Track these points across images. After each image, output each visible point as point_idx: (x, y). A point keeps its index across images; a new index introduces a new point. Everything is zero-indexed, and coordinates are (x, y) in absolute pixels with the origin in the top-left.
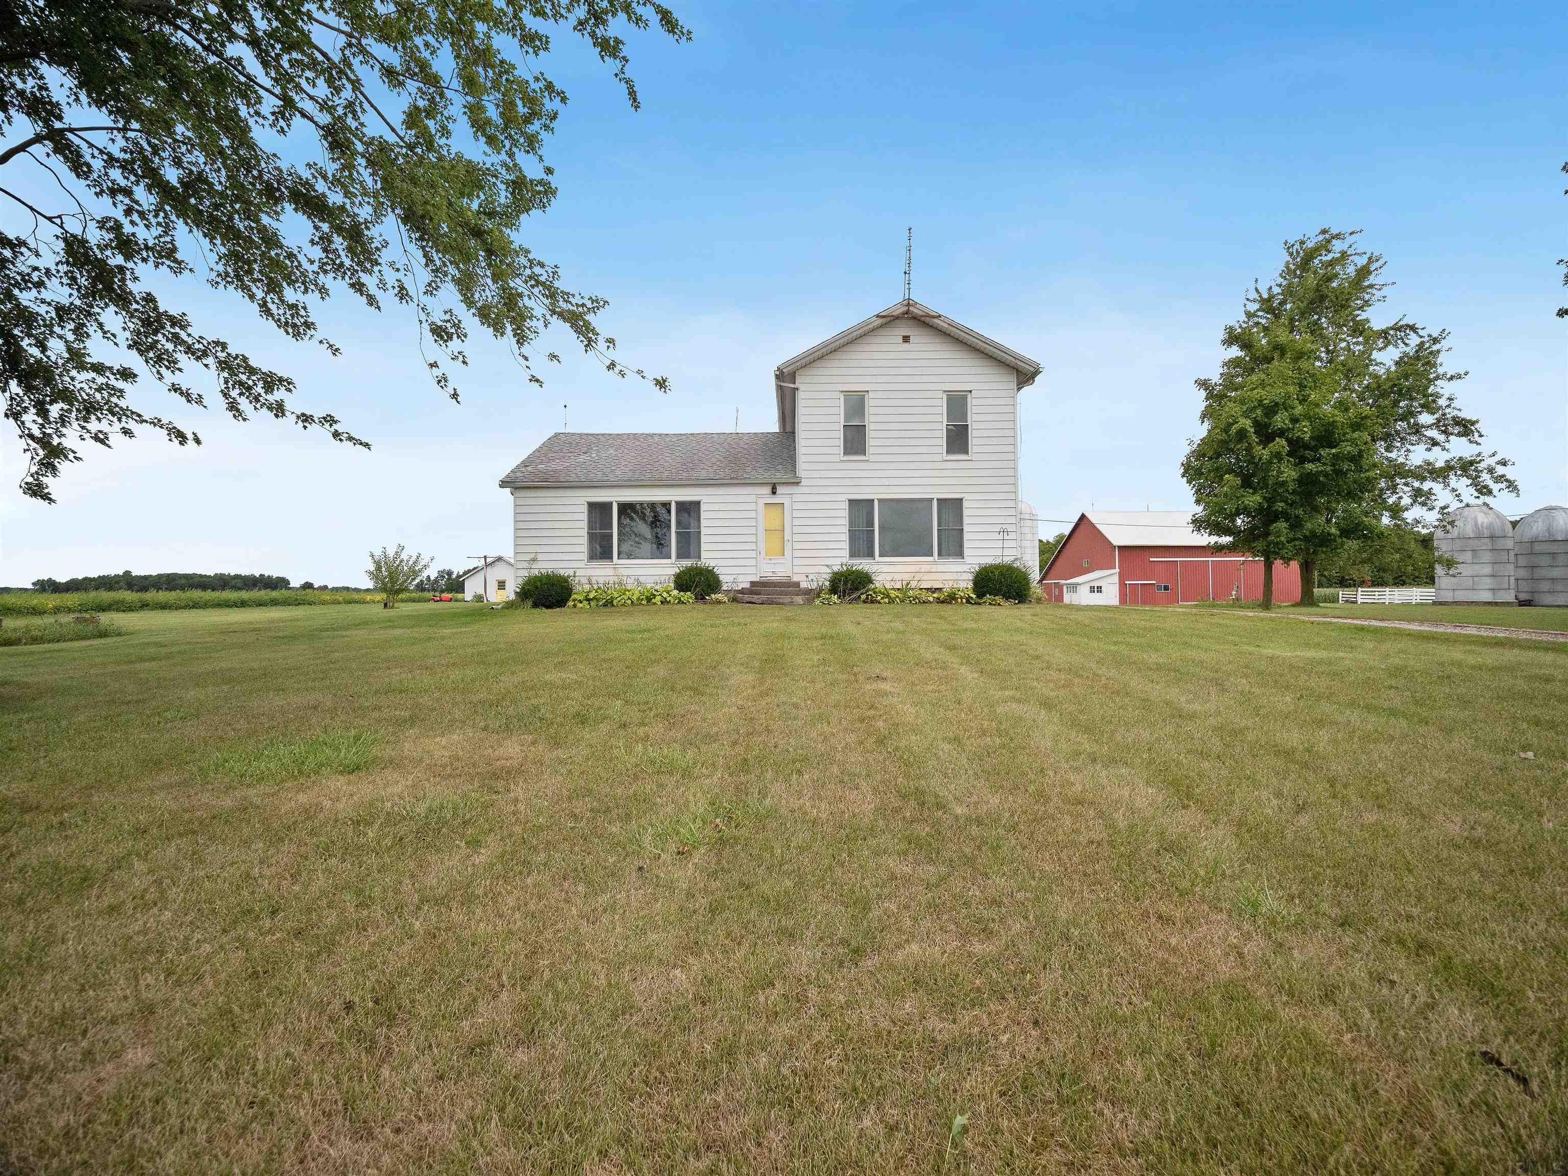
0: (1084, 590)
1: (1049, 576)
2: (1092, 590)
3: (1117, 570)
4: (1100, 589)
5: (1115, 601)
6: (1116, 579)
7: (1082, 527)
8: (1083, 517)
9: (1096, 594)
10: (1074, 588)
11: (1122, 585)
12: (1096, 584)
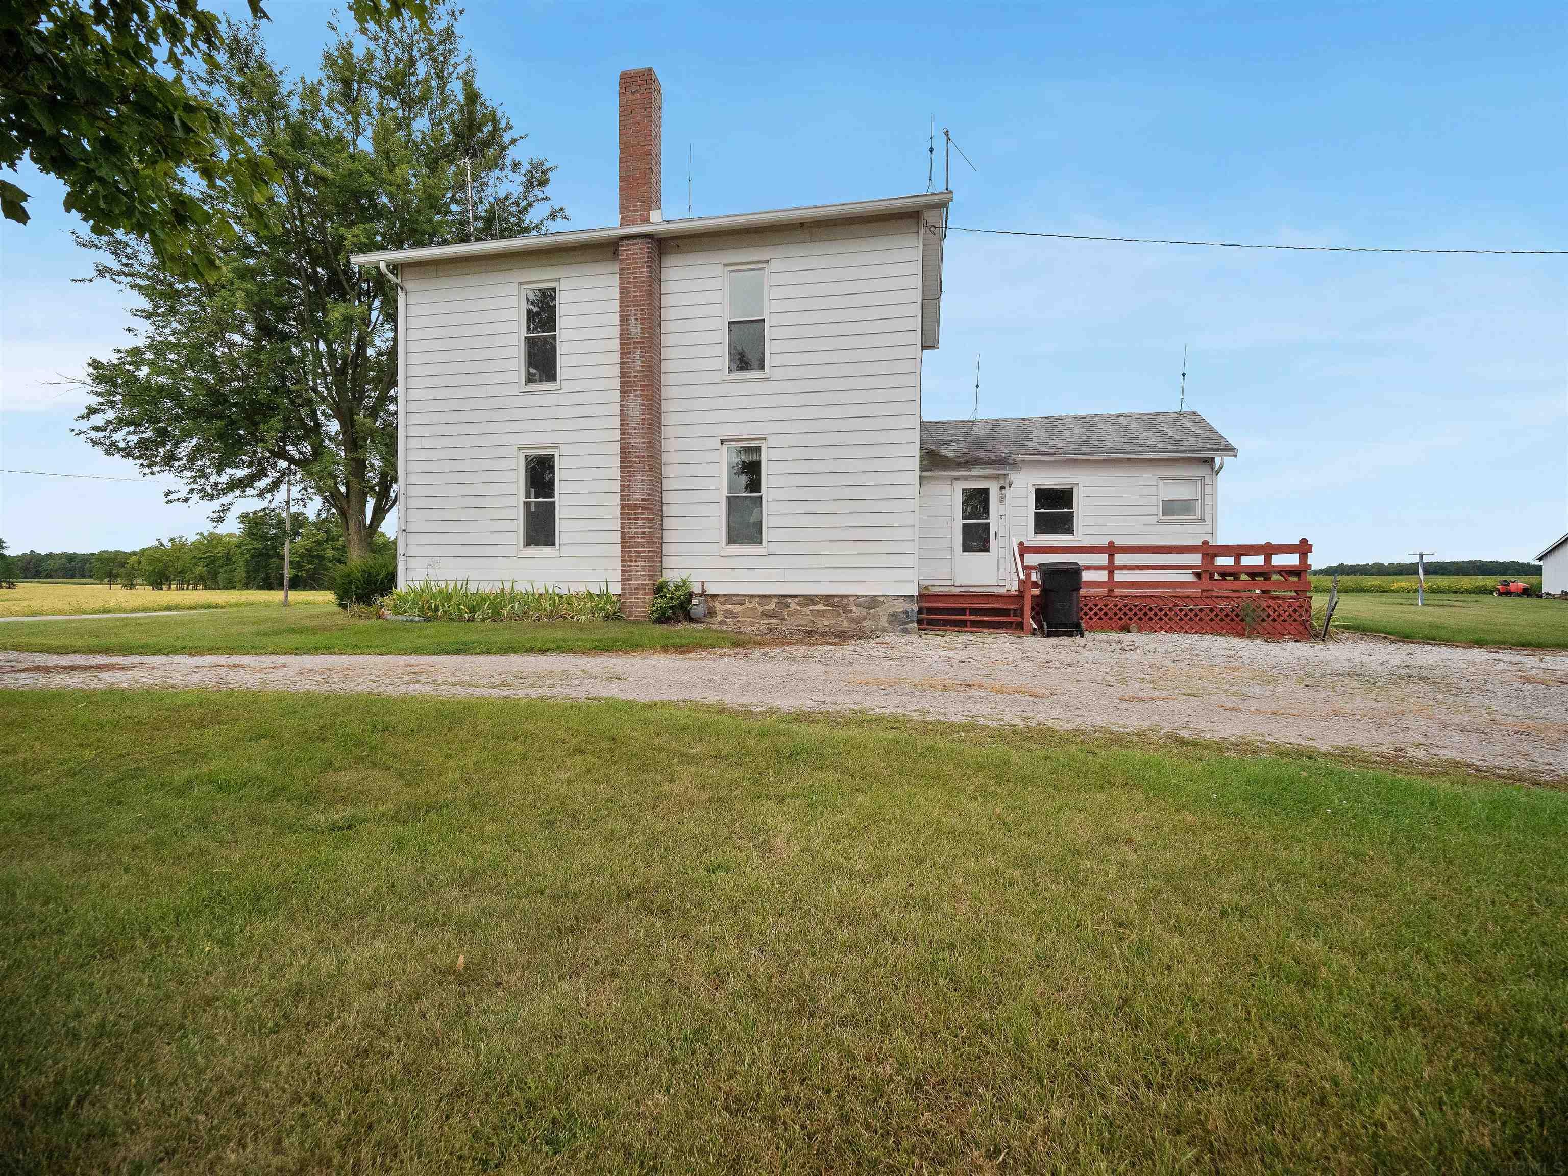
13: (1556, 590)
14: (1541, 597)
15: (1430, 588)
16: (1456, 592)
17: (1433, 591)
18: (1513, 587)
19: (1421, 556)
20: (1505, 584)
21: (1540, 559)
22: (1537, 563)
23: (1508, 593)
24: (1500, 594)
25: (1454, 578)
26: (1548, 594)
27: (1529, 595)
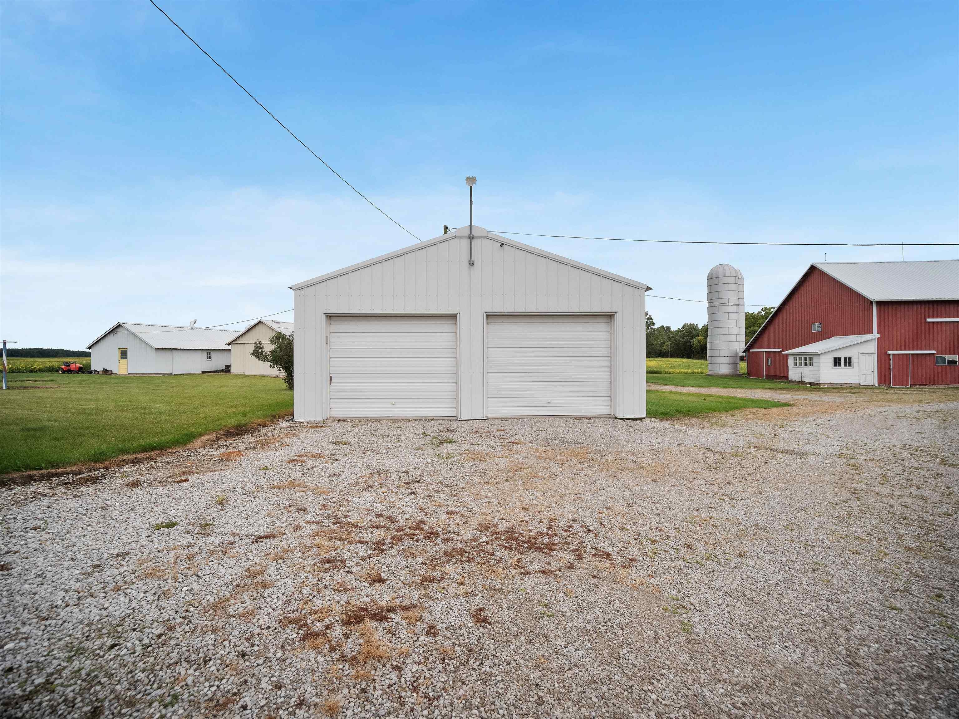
0: (824, 363)
1: (765, 343)
2: (837, 362)
3: (876, 335)
4: (848, 362)
5: (872, 379)
6: (873, 348)
7: (813, 280)
8: (813, 270)
9: (843, 369)
10: (807, 359)
11: (883, 356)
12: (842, 355)
13: (100, 368)
14: (91, 373)
15: (10, 369)
16: (31, 371)
17: (13, 371)
18: (73, 366)
19: (5, 343)
20: (67, 364)
21: (90, 348)
22: (88, 350)
23: (69, 371)
24: (64, 372)
25: (30, 360)
26: (95, 371)
27: (83, 372)
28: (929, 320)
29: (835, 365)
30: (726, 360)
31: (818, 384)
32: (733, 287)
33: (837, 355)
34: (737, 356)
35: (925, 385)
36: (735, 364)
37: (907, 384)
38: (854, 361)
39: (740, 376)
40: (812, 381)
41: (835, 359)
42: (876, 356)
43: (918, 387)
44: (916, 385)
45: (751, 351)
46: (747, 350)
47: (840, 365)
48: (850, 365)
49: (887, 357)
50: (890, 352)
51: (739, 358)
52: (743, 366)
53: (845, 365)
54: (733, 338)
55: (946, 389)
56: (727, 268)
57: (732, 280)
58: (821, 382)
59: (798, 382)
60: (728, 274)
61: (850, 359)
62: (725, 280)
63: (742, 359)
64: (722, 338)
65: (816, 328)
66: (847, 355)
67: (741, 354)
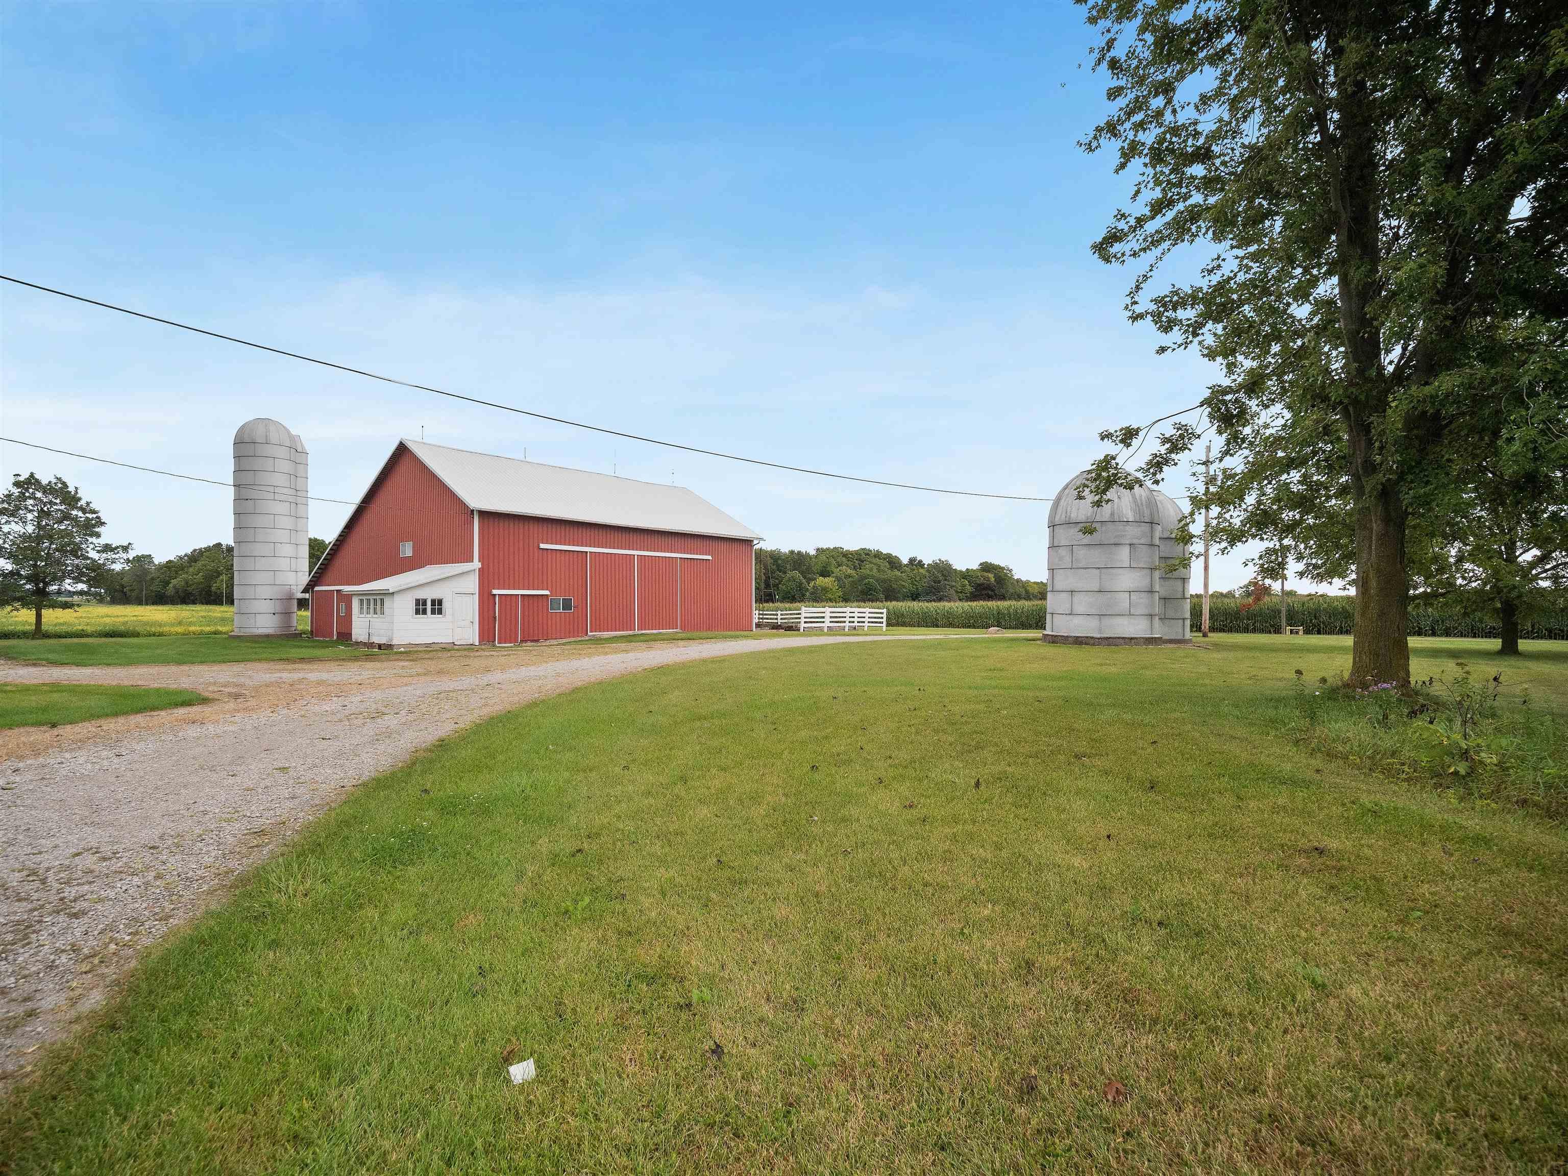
0: (402, 607)
1: (330, 575)
2: (420, 607)
3: (476, 564)
4: (438, 606)
5: (470, 634)
6: (472, 584)
7: (403, 467)
8: (402, 450)
9: (430, 619)
10: (377, 602)
11: (486, 599)
12: (429, 594)
28: (542, 546)
29: (417, 612)
30: (266, 607)
31: (389, 647)
32: (284, 466)
33: (421, 594)
34: (290, 598)
35: (537, 641)
36: (287, 614)
37: (516, 641)
38: (446, 605)
39: (298, 636)
40: (383, 641)
41: (418, 602)
42: (477, 597)
43: (529, 644)
44: (526, 641)
45: (316, 589)
46: (308, 588)
47: (425, 612)
48: (440, 612)
49: (491, 597)
50: (495, 592)
51: (295, 603)
52: (303, 619)
53: (433, 612)
54: (283, 564)
55: (563, 644)
56: (272, 428)
57: (282, 452)
58: (394, 642)
59: (365, 644)
60: (274, 437)
61: (440, 602)
62: (270, 450)
63: (302, 604)
64: (261, 564)
65: (407, 550)
66: (436, 596)
67: (301, 596)
